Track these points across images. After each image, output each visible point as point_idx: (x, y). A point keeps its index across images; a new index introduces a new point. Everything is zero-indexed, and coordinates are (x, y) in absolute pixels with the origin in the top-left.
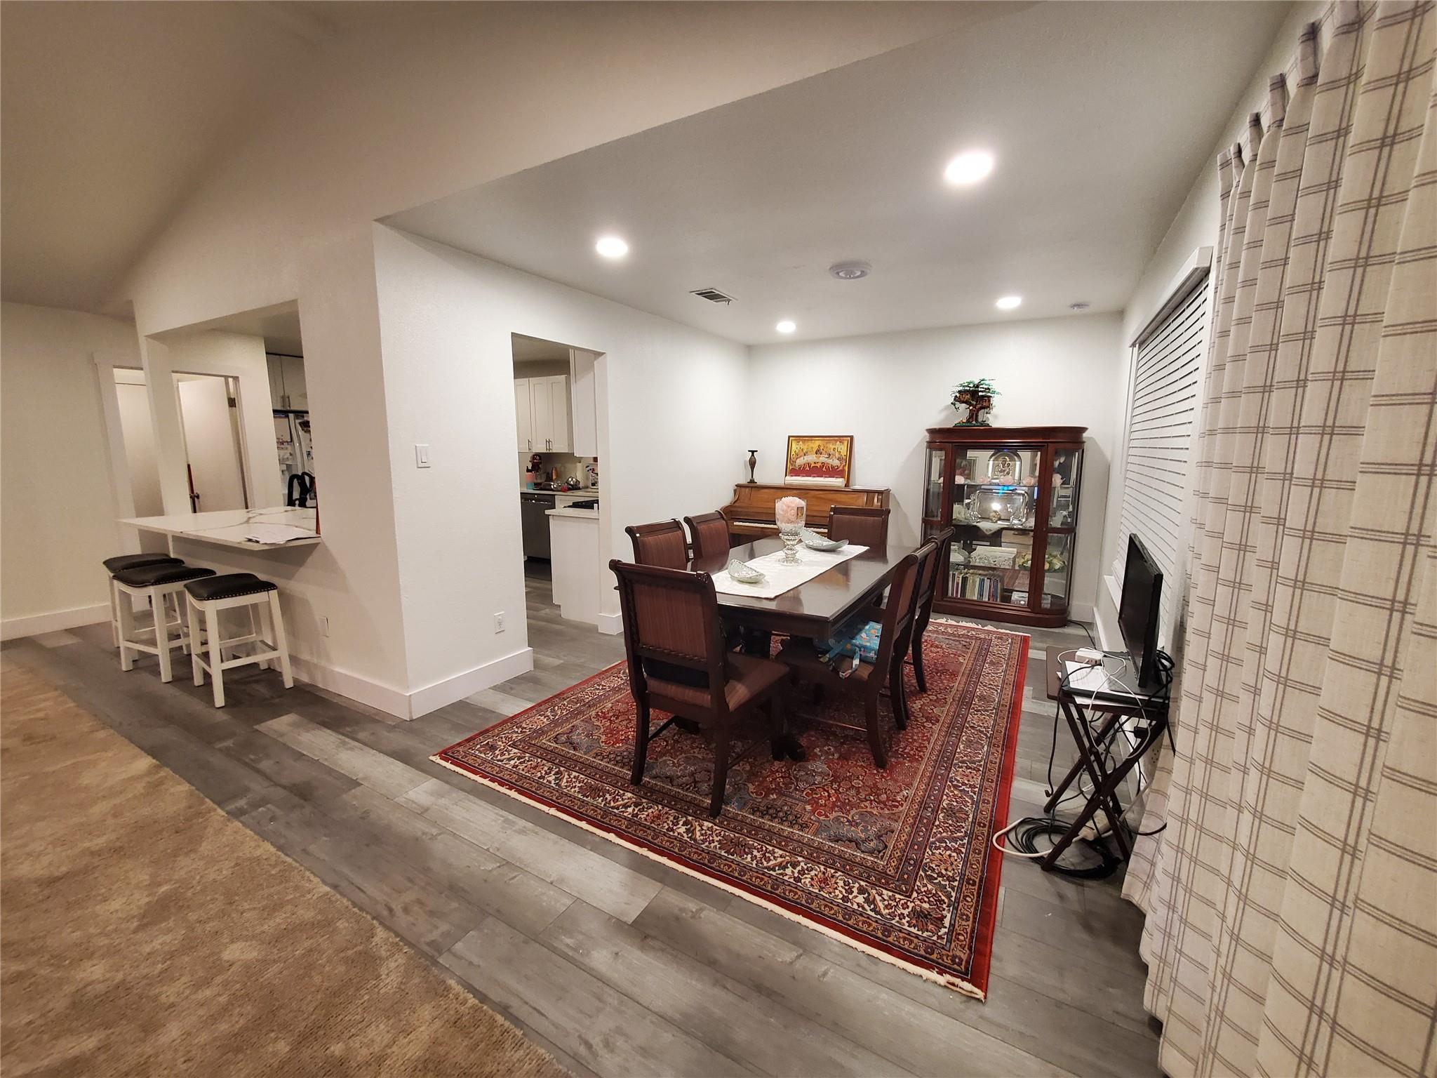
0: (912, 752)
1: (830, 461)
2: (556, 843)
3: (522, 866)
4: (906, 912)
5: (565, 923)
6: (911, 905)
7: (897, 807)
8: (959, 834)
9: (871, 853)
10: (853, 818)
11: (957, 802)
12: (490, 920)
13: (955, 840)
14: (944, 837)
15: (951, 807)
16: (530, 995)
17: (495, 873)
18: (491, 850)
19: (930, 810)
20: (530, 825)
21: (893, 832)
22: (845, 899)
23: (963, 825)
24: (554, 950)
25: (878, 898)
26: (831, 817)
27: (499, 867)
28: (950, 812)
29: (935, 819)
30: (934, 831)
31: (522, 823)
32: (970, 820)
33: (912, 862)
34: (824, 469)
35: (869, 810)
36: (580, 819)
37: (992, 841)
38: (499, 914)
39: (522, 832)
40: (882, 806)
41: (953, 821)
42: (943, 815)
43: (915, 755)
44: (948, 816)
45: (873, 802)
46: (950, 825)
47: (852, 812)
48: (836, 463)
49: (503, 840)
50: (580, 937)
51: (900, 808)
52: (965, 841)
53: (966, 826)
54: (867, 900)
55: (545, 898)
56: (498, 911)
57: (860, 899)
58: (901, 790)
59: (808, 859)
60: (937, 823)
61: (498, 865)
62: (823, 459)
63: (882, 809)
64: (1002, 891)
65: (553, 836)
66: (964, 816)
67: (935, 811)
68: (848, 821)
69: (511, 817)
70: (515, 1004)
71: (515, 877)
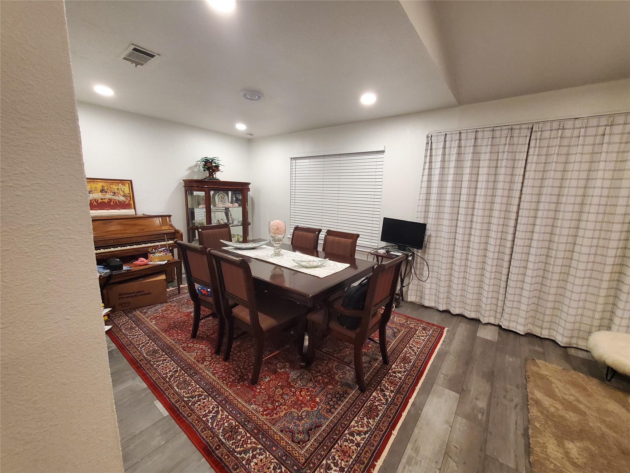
1: (116, 198)
2: (421, 428)
3: (445, 444)
5: (471, 417)
12: (488, 453)
16: (512, 427)
17: (456, 459)
18: (439, 467)
20: (409, 446)
24: (488, 421)
27: (451, 458)
31: (409, 451)
34: (112, 203)
36: (400, 415)
38: (482, 449)
39: (417, 450)
48: (122, 199)
49: (428, 461)
50: (476, 412)
55: (462, 429)
56: (481, 450)
61: (449, 459)
62: (108, 196)
65: (416, 430)
69: (404, 460)
70: (520, 432)
71: (455, 447)
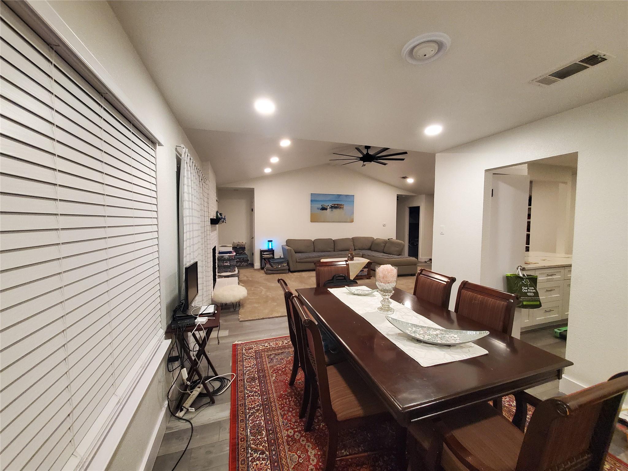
0: (285, 401)
4: (254, 348)
6: (254, 349)
7: (273, 371)
8: (248, 373)
9: (271, 355)
10: (284, 361)
11: (253, 385)
13: (249, 370)
14: (252, 369)
15: (254, 381)
19: (261, 376)
21: (269, 363)
22: (269, 344)
23: (247, 377)
25: (262, 347)
26: (289, 357)
28: (253, 379)
29: (258, 374)
30: (256, 370)
32: (245, 380)
33: (258, 358)
35: (281, 365)
37: (236, 375)
40: (278, 369)
41: (251, 376)
42: (256, 377)
43: (282, 400)
44: (254, 377)
45: (282, 368)
46: (252, 374)
47: (285, 362)
51: (271, 371)
52: (245, 371)
53: (246, 377)
54: (264, 346)
57: (266, 345)
58: (276, 378)
59: (285, 346)
60: (257, 373)
63: (277, 368)
64: (231, 365)
66: (248, 380)
67: (259, 377)
68: (284, 359)
